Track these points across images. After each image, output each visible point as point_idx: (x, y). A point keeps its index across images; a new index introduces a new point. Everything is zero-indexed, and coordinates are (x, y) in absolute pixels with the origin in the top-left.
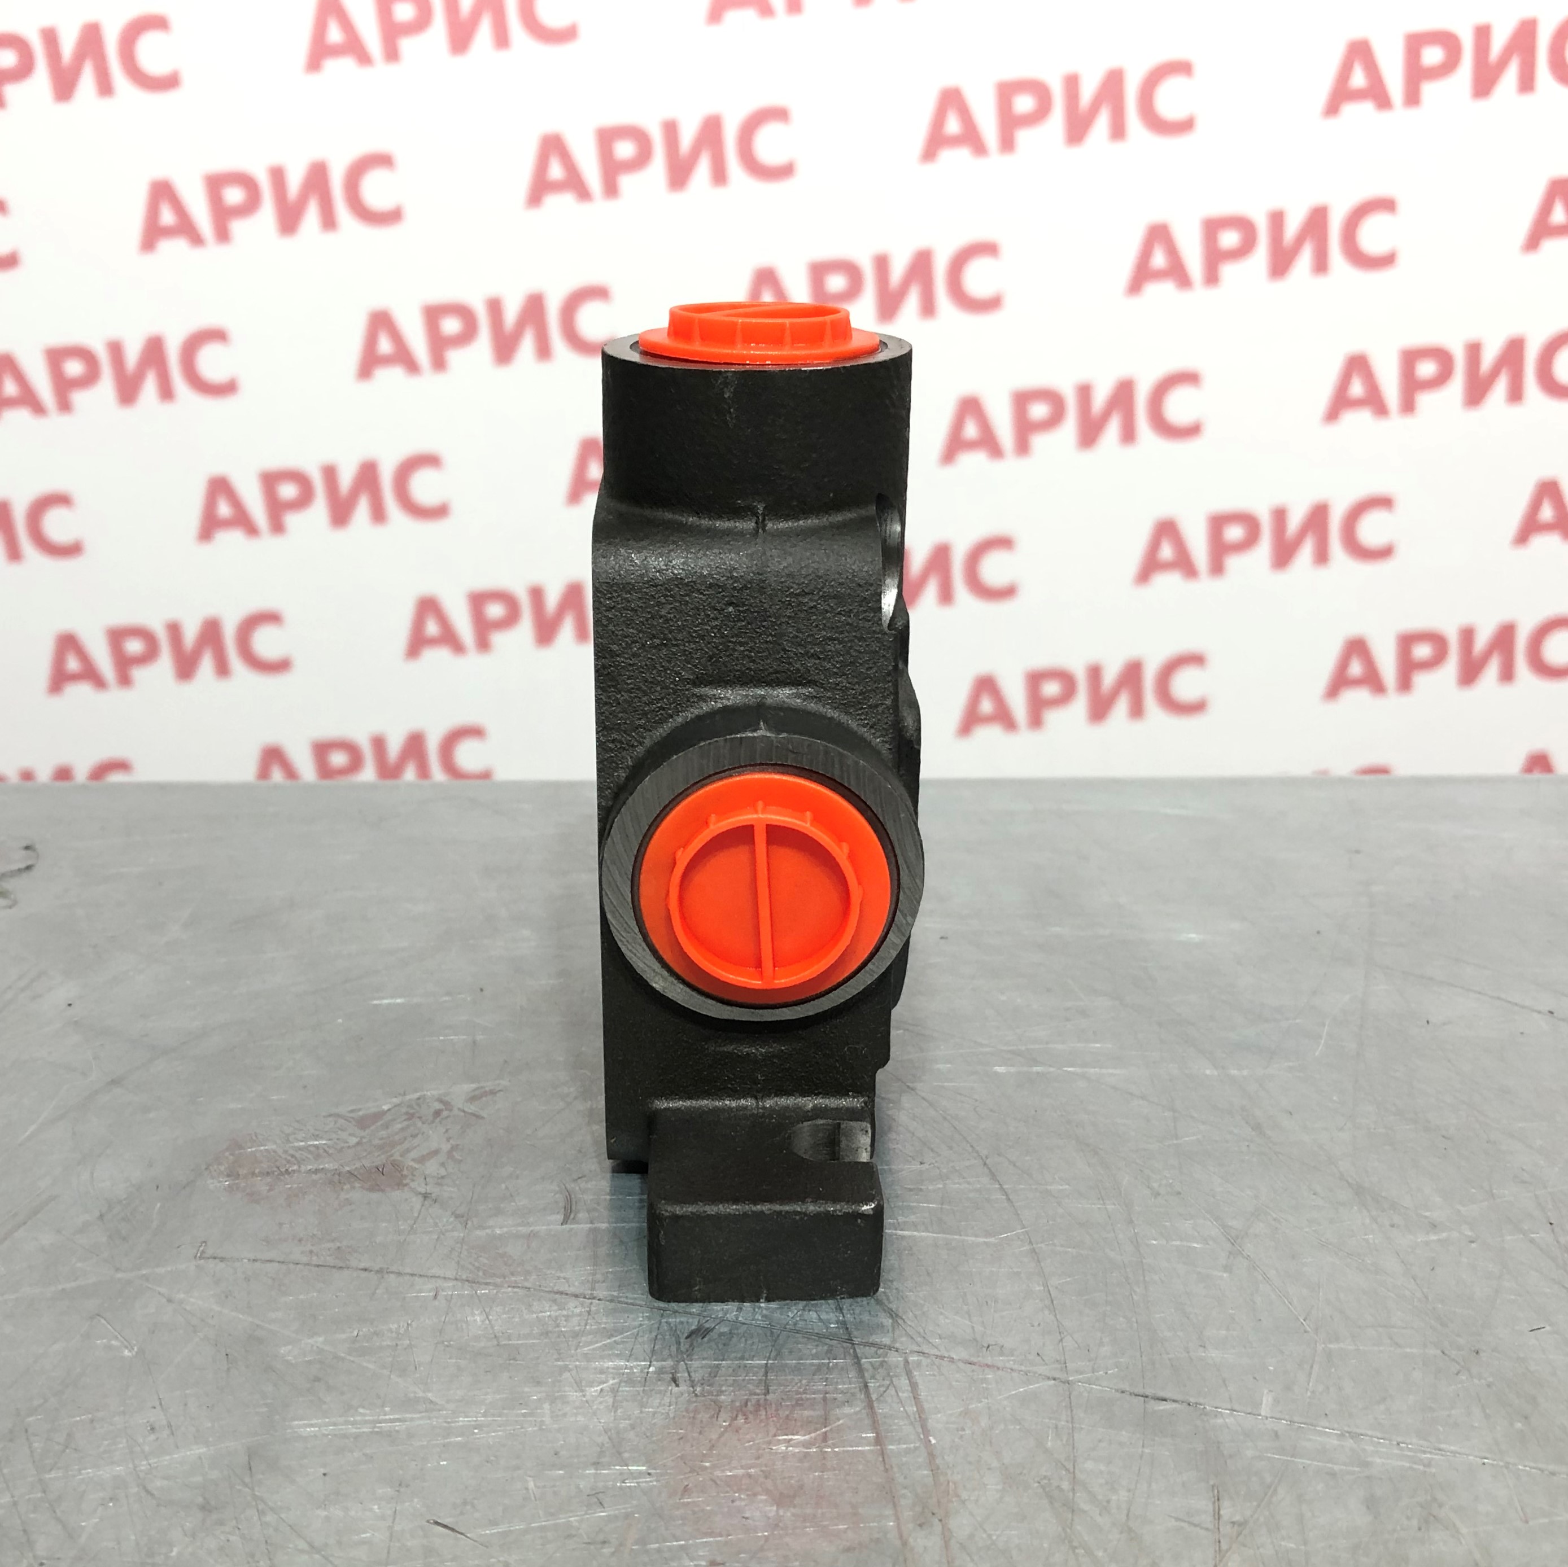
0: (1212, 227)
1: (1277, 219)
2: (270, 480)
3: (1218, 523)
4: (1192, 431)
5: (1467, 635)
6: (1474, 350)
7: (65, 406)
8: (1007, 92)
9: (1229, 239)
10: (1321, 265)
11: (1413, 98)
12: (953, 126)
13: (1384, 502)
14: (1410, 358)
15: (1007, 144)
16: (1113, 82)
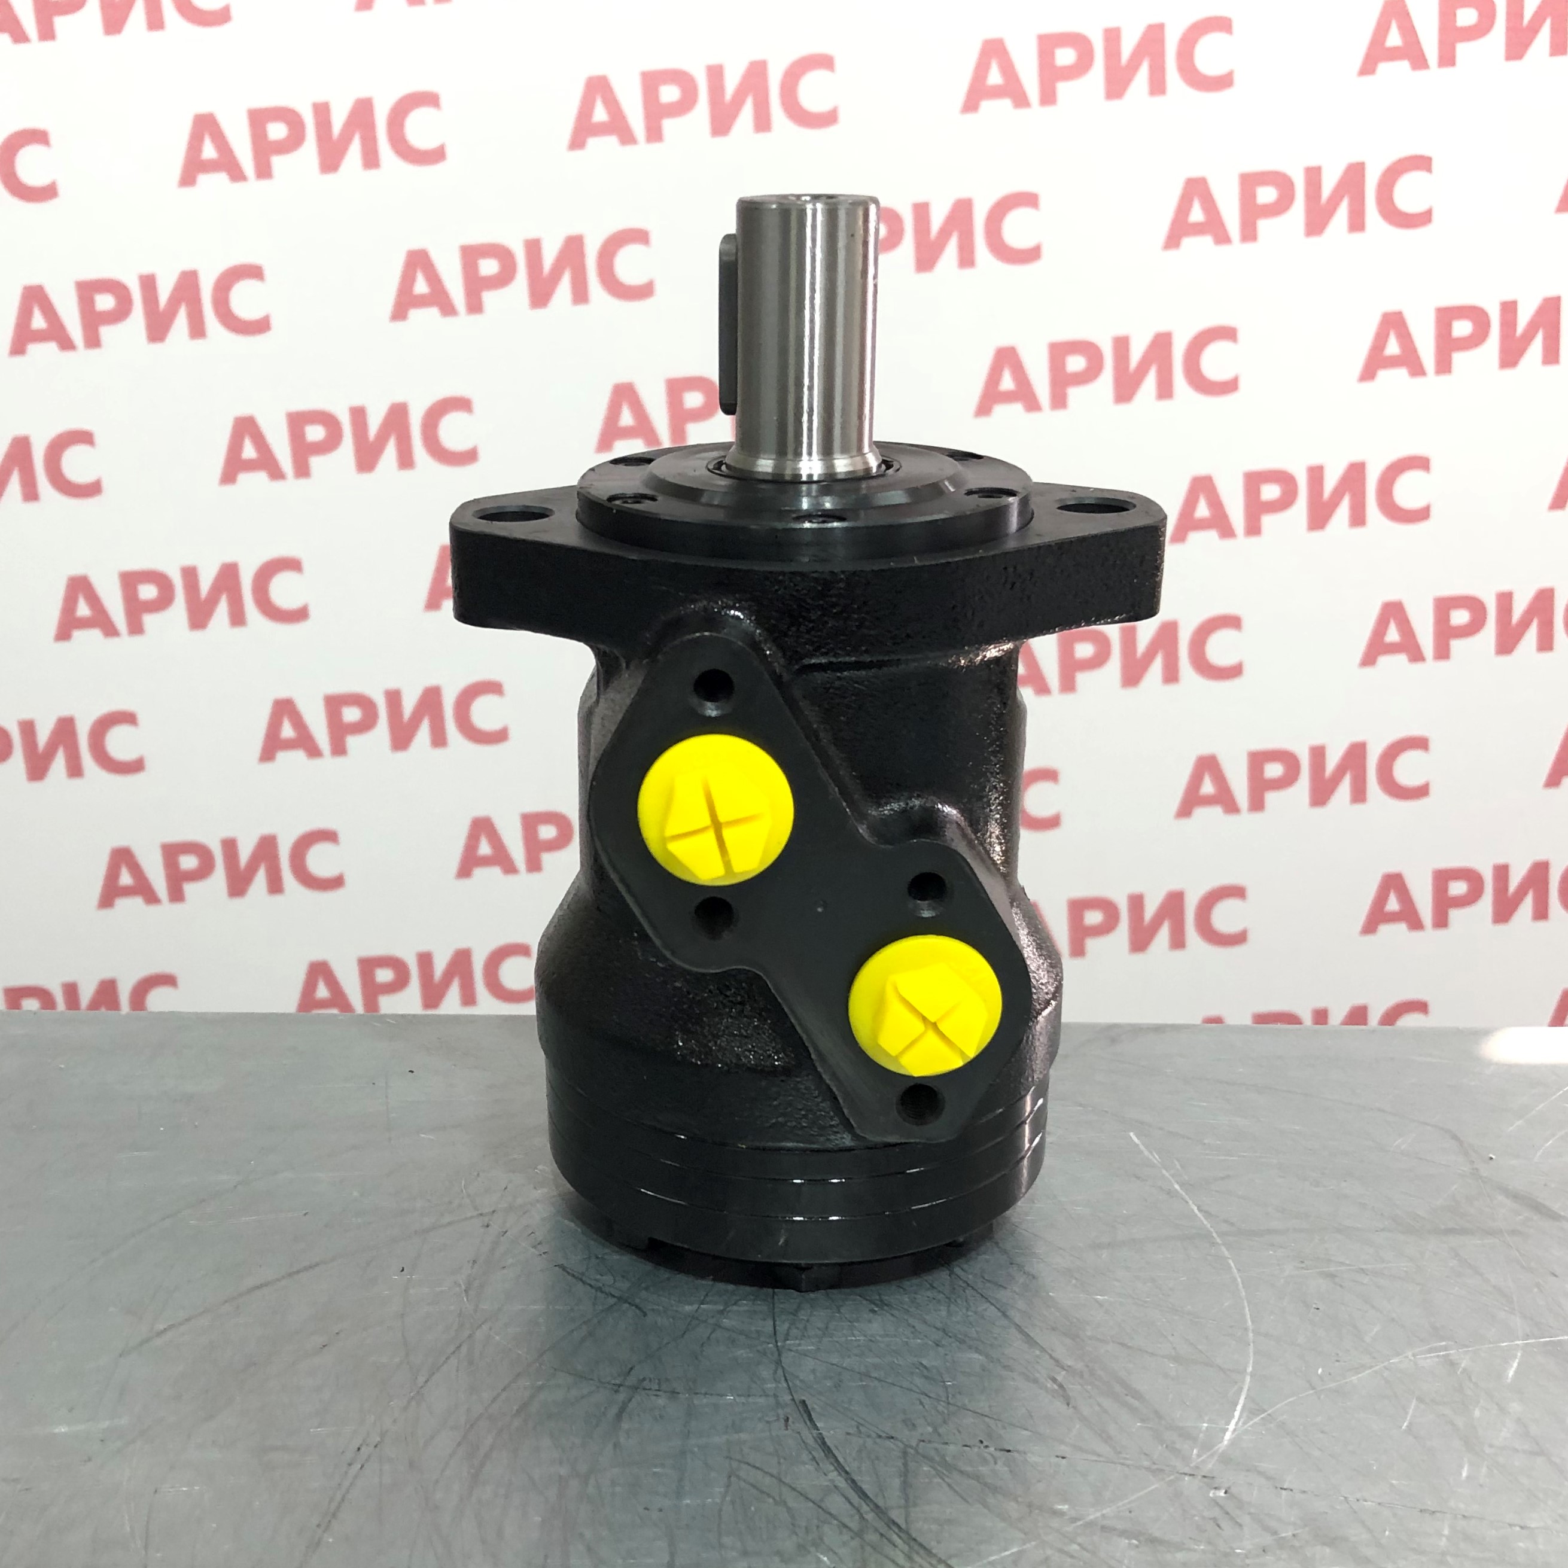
0: (1254, 481)
1: (1316, 474)
2: (334, 704)
3: (1258, 760)
4: (1234, 671)
5: (1502, 872)
6: (1505, 600)
7: (136, 628)
8: (1059, 351)
9: (1270, 492)
10: (1358, 519)
11: (1444, 366)
12: (1007, 383)
13: (1420, 743)
14: (1444, 606)
15: (1059, 401)
16: (1162, 343)
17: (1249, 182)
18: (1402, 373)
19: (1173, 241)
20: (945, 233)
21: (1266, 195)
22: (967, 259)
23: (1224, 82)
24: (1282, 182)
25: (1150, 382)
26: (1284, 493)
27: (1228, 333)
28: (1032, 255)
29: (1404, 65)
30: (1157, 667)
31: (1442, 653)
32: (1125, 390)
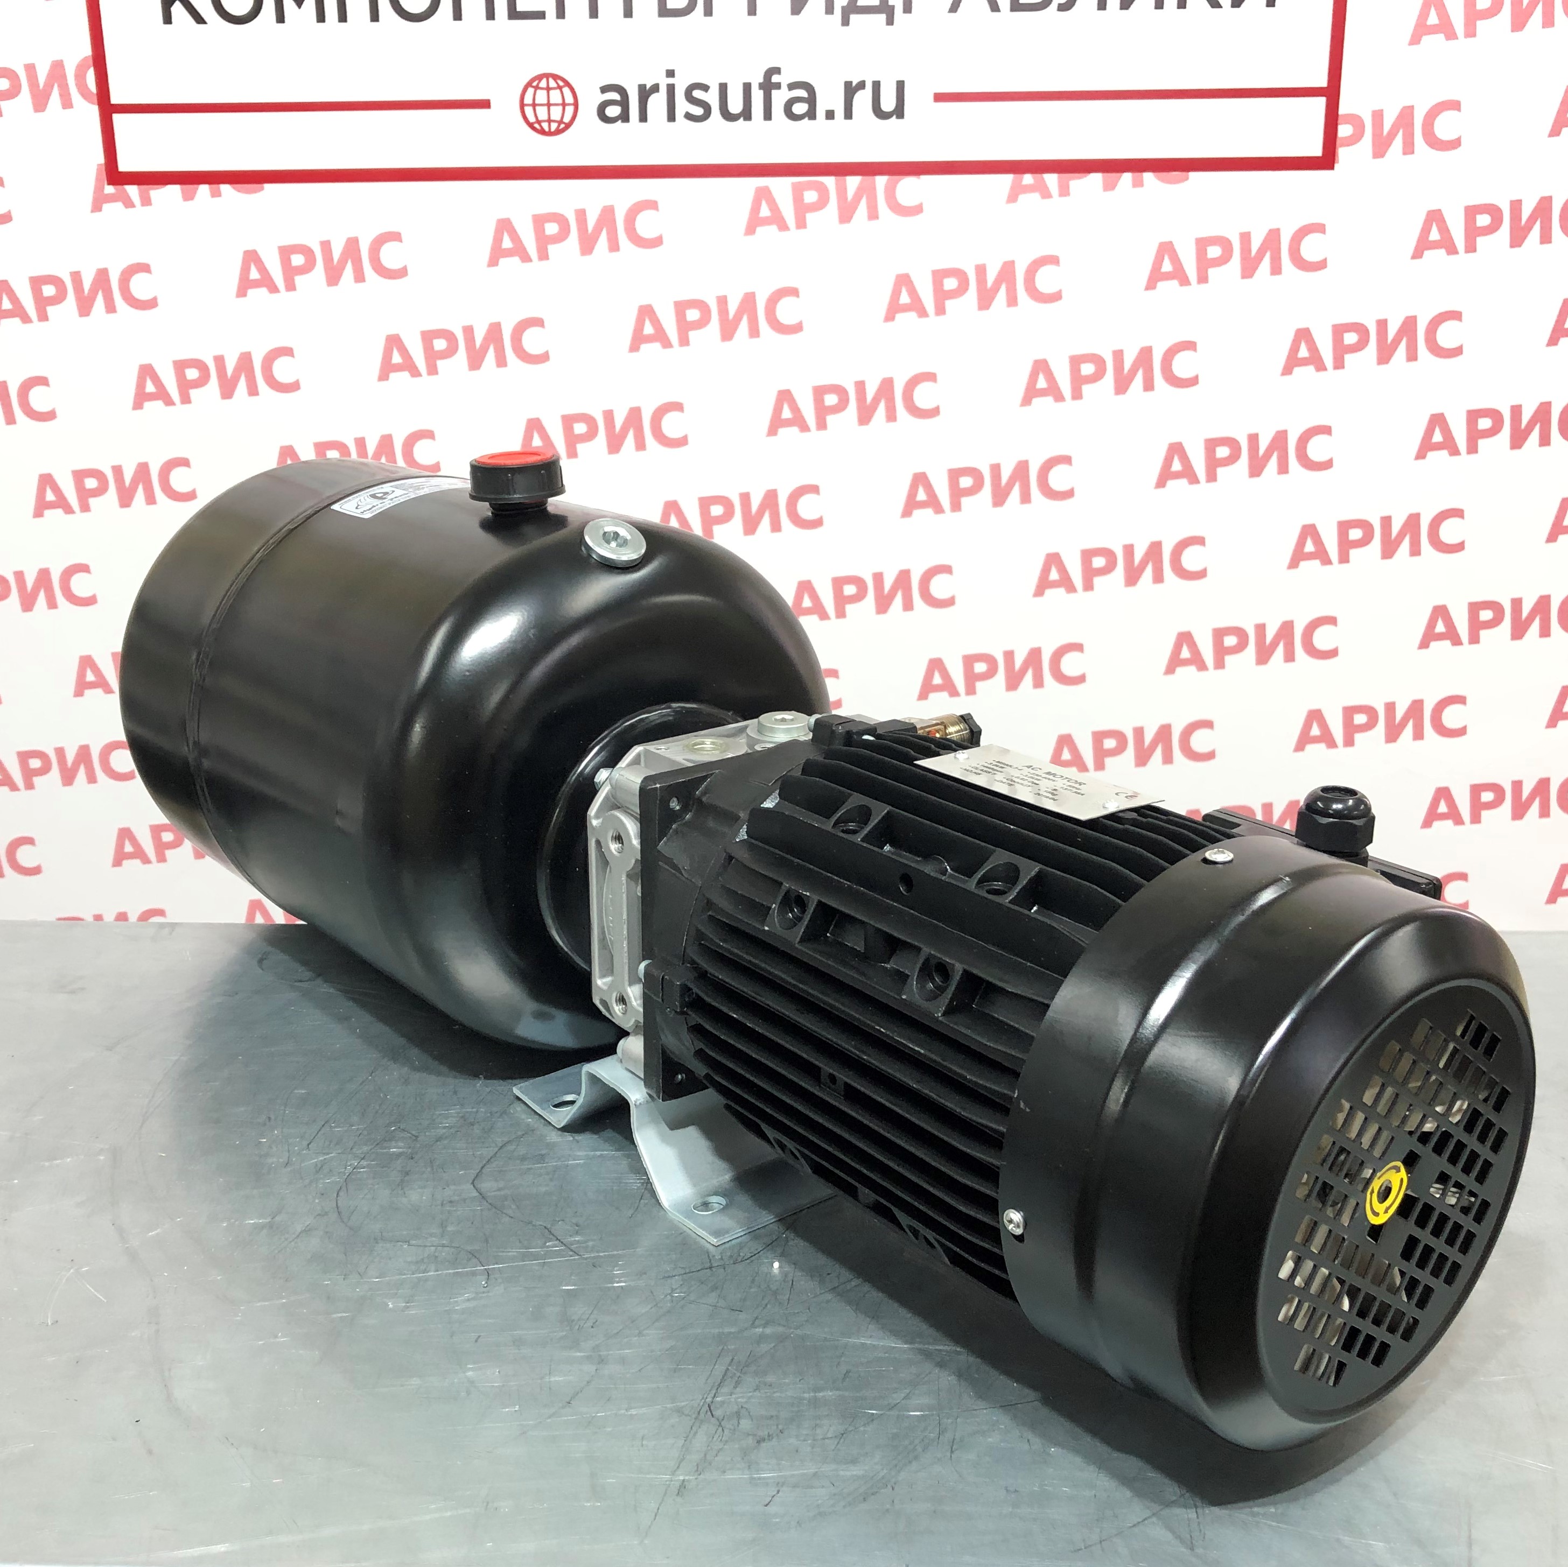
17: (1076, 362)
18: (1184, 482)
19: (1027, 401)
20: (876, 400)
21: (1087, 369)
22: (891, 416)
23: (1056, 297)
24: (1098, 361)
25: (1016, 492)
26: (1108, 562)
27: (1067, 460)
28: (935, 412)
29: (1175, 283)
30: (1029, 677)
31: (1220, 664)
32: (999, 498)
